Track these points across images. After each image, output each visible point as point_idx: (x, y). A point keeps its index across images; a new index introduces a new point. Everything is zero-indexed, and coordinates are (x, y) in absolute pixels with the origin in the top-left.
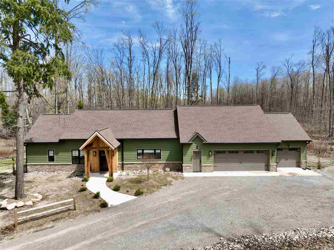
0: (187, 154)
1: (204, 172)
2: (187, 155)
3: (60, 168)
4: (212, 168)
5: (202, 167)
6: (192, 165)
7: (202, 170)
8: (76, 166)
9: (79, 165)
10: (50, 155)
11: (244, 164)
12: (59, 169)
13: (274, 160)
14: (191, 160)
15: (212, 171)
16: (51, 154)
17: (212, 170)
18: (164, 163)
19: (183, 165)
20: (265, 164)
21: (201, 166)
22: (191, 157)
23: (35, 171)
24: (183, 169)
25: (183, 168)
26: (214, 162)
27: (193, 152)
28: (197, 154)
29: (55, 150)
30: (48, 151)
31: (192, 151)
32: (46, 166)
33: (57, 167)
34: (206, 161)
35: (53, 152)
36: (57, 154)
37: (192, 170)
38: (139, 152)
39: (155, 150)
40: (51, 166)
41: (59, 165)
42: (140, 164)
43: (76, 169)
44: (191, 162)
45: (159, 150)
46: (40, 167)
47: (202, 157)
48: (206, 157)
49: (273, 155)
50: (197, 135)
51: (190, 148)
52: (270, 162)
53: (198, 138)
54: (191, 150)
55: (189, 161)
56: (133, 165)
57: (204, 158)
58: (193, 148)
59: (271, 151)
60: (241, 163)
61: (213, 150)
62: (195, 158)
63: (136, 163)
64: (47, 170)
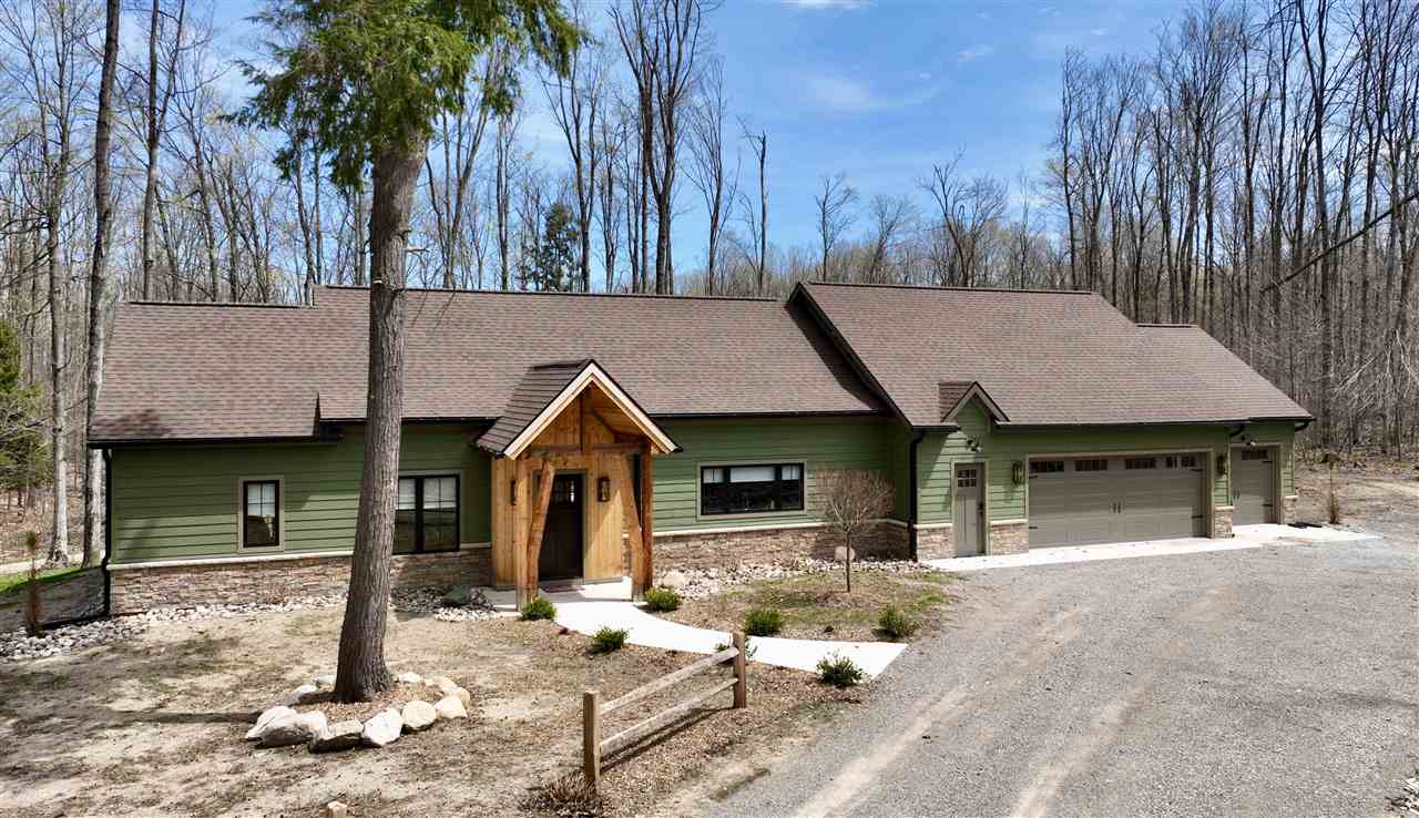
0: (934, 476)
1: (995, 554)
2: (930, 484)
3: (312, 580)
4: (1023, 536)
5: (990, 531)
6: (951, 525)
7: (990, 544)
8: (401, 565)
9: (419, 556)
10: (253, 512)
11: (1129, 515)
12: (305, 588)
13: (1224, 492)
14: (947, 504)
15: (1024, 549)
16: (261, 503)
17: (1024, 541)
18: (817, 528)
19: (918, 526)
20: (1193, 510)
21: (982, 528)
22: (945, 491)
23: (159, 603)
24: (915, 543)
25: (918, 540)
26: (1032, 512)
27: (953, 468)
28: (969, 477)
29: (287, 483)
30: (246, 484)
31: (953, 464)
32: (230, 573)
33: (292, 577)
34: (1002, 503)
35: (273, 495)
36: (296, 504)
37: (950, 548)
38: (708, 479)
39: (778, 469)
40: (257, 575)
41: (307, 562)
42: (714, 539)
43: (400, 579)
44: (947, 514)
45: (794, 467)
46: (188, 580)
47: (987, 486)
48: (1000, 488)
49: (1221, 471)
50: (970, 394)
51: (944, 451)
52: (1213, 499)
53: (974, 406)
54: (947, 459)
55: (940, 507)
56: (682, 545)
57: (994, 492)
58: (956, 450)
59: (1213, 456)
60: (1117, 508)
61: (1028, 457)
62: (959, 497)
63: (699, 535)
64: (233, 596)
